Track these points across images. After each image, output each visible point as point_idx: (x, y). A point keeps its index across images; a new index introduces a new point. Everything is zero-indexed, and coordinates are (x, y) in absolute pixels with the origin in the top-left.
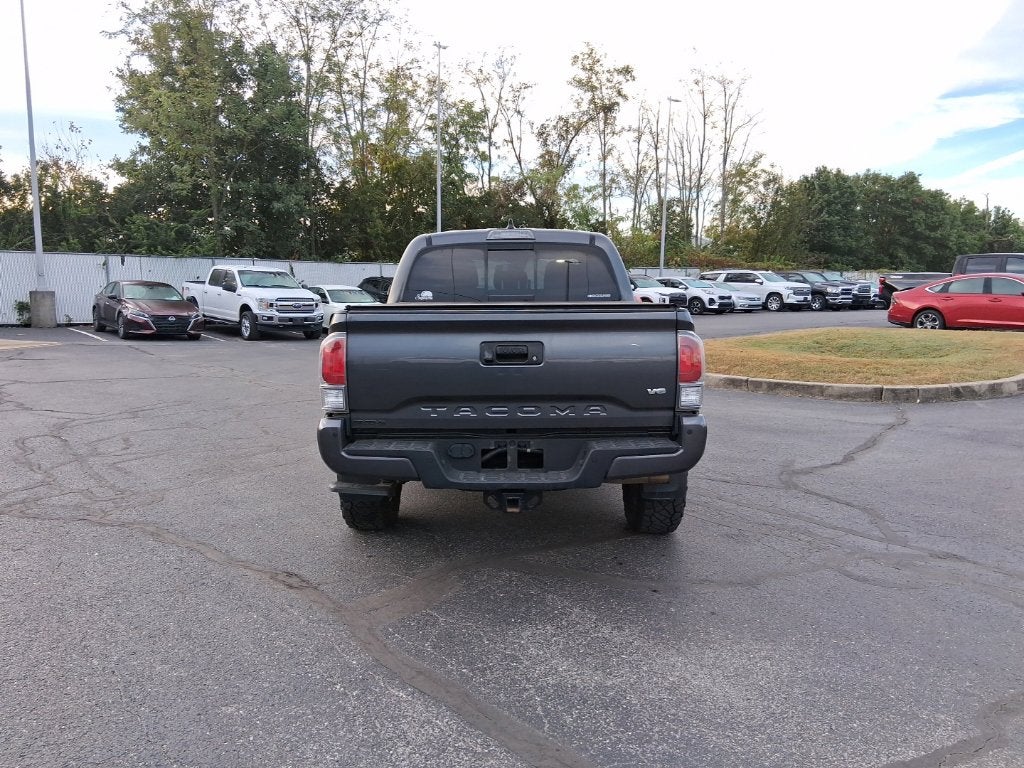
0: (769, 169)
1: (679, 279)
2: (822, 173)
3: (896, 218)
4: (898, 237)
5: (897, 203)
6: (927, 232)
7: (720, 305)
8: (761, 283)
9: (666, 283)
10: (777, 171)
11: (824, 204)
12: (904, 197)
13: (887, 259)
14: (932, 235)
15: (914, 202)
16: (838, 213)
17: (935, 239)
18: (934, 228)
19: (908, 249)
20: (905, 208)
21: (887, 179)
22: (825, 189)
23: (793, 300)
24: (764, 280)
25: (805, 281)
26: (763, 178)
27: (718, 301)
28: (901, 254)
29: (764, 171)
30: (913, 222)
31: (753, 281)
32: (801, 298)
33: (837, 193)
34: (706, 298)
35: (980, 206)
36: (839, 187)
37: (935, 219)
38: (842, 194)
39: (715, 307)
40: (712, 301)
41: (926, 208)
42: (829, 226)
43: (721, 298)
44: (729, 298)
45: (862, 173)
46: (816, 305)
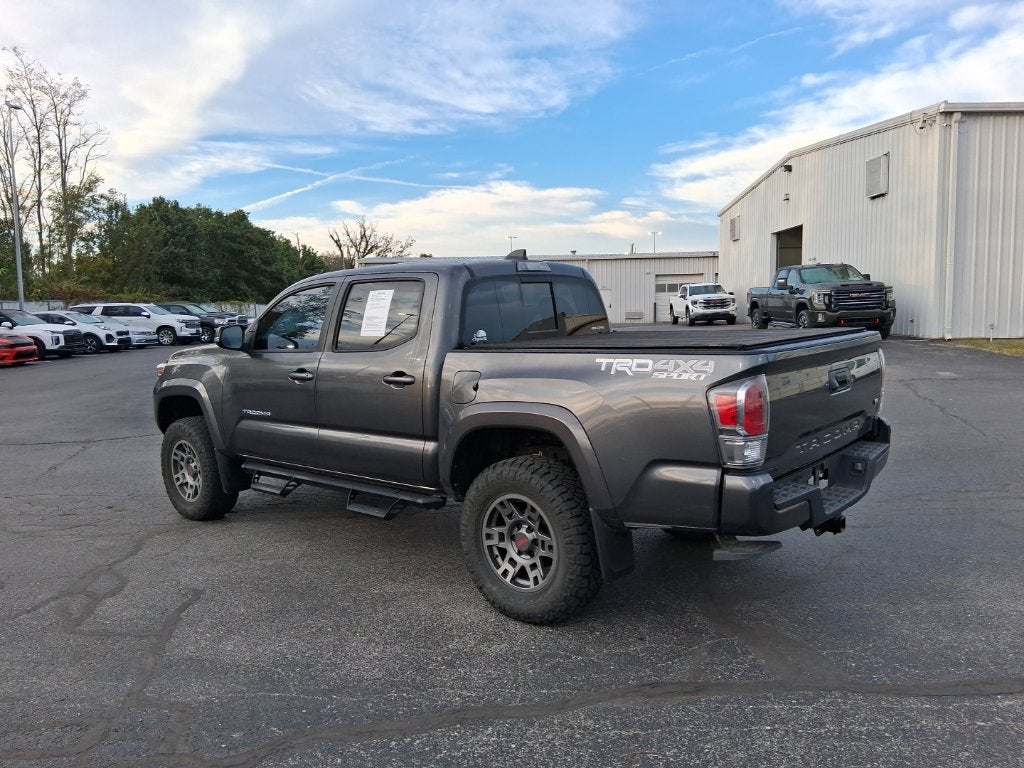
0: (107, 193)
1: (62, 313)
2: (159, 203)
3: (232, 251)
4: (237, 271)
5: (233, 239)
6: (263, 267)
7: (120, 341)
8: (148, 317)
9: (48, 319)
10: (119, 198)
11: (168, 236)
12: (239, 233)
13: (231, 292)
14: (268, 269)
15: (249, 239)
16: (183, 246)
17: (271, 273)
18: (267, 263)
19: (248, 282)
20: (240, 243)
21: (219, 215)
22: (166, 220)
23: (186, 332)
24: (151, 314)
25: (189, 313)
26: (104, 204)
27: (117, 338)
28: (243, 286)
29: (102, 196)
30: (250, 257)
31: (140, 315)
32: (194, 331)
33: (180, 225)
34: (102, 335)
35: (294, 244)
36: (180, 220)
37: (267, 255)
38: (184, 227)
39: (115, 344)
40: (109, 337)
41: (258, 244)
42: (176, 258)
43: (119, 333)
44: (127, 333)
45: (194, 207)
46: (205, 337)
